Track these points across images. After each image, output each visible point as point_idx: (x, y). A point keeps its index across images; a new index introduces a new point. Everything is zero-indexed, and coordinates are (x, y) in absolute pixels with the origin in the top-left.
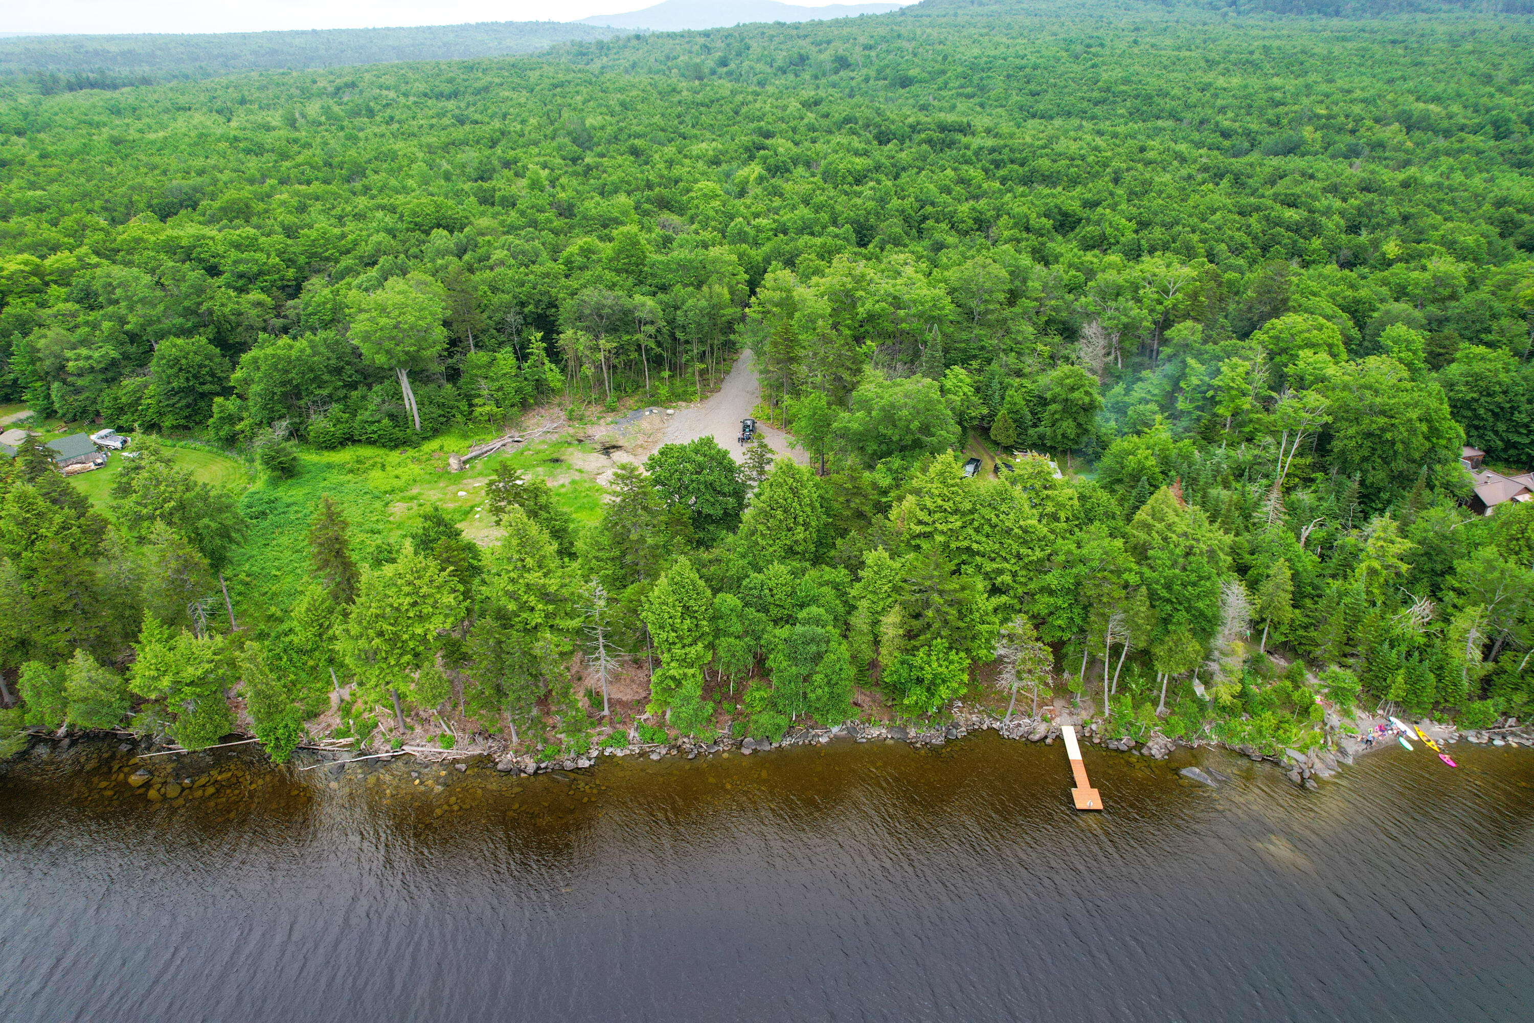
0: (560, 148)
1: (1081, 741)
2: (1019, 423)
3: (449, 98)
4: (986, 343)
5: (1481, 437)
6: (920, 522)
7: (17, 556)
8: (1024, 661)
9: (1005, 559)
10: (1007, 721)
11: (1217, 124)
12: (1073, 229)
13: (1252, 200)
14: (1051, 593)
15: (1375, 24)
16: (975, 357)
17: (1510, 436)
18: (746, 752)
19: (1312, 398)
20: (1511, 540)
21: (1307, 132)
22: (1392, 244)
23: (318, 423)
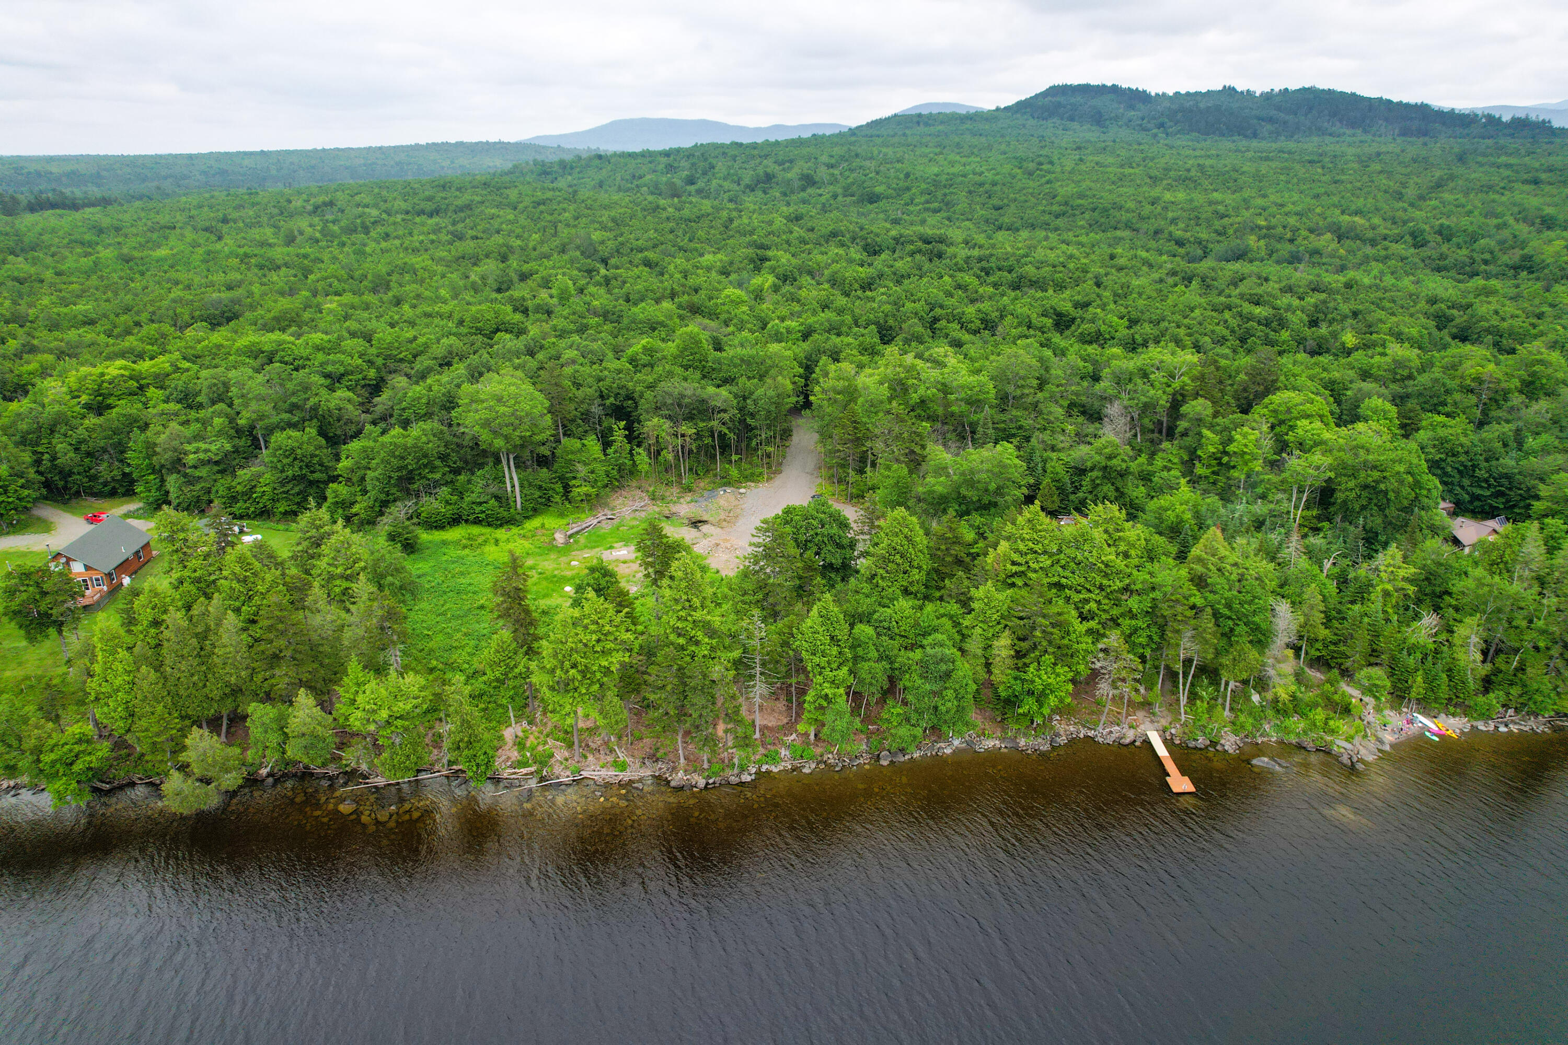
0: (572, 261)
1: (1165, 741)
2: (1061, 490)
3: (431, 215)
4: (1023, 422)
5: (1450, 491)
6: (1014, 563)
7: (237, 611)
8: (1118, 669)
9: (1089, 591)
10: (1100, 729)
11: (1170, 234)
12: (1068, 327)
13: (1222, 299)
14: (1133, 617)
15: (1291, 145)
16: (1014, 436)
17: (1474, 490)
18: (885, 763)
19: (1317, 458)
20: (1492, 565)
21: (1252, 240)
22: (1349, 335)
23: (432, 505)
